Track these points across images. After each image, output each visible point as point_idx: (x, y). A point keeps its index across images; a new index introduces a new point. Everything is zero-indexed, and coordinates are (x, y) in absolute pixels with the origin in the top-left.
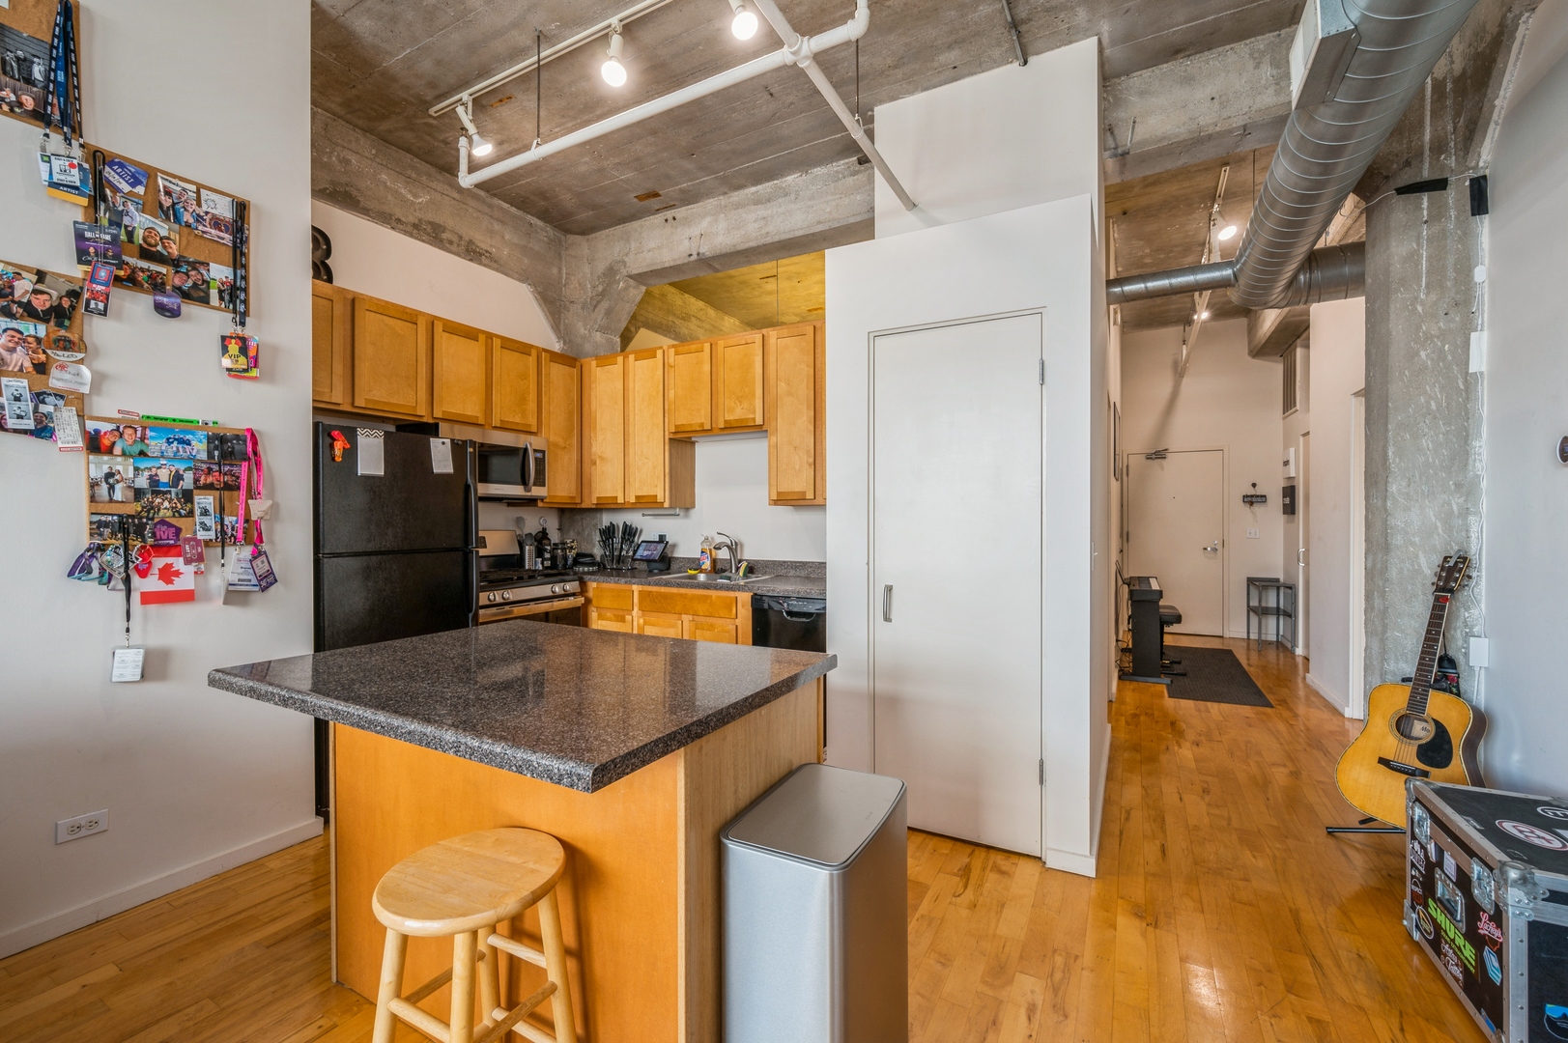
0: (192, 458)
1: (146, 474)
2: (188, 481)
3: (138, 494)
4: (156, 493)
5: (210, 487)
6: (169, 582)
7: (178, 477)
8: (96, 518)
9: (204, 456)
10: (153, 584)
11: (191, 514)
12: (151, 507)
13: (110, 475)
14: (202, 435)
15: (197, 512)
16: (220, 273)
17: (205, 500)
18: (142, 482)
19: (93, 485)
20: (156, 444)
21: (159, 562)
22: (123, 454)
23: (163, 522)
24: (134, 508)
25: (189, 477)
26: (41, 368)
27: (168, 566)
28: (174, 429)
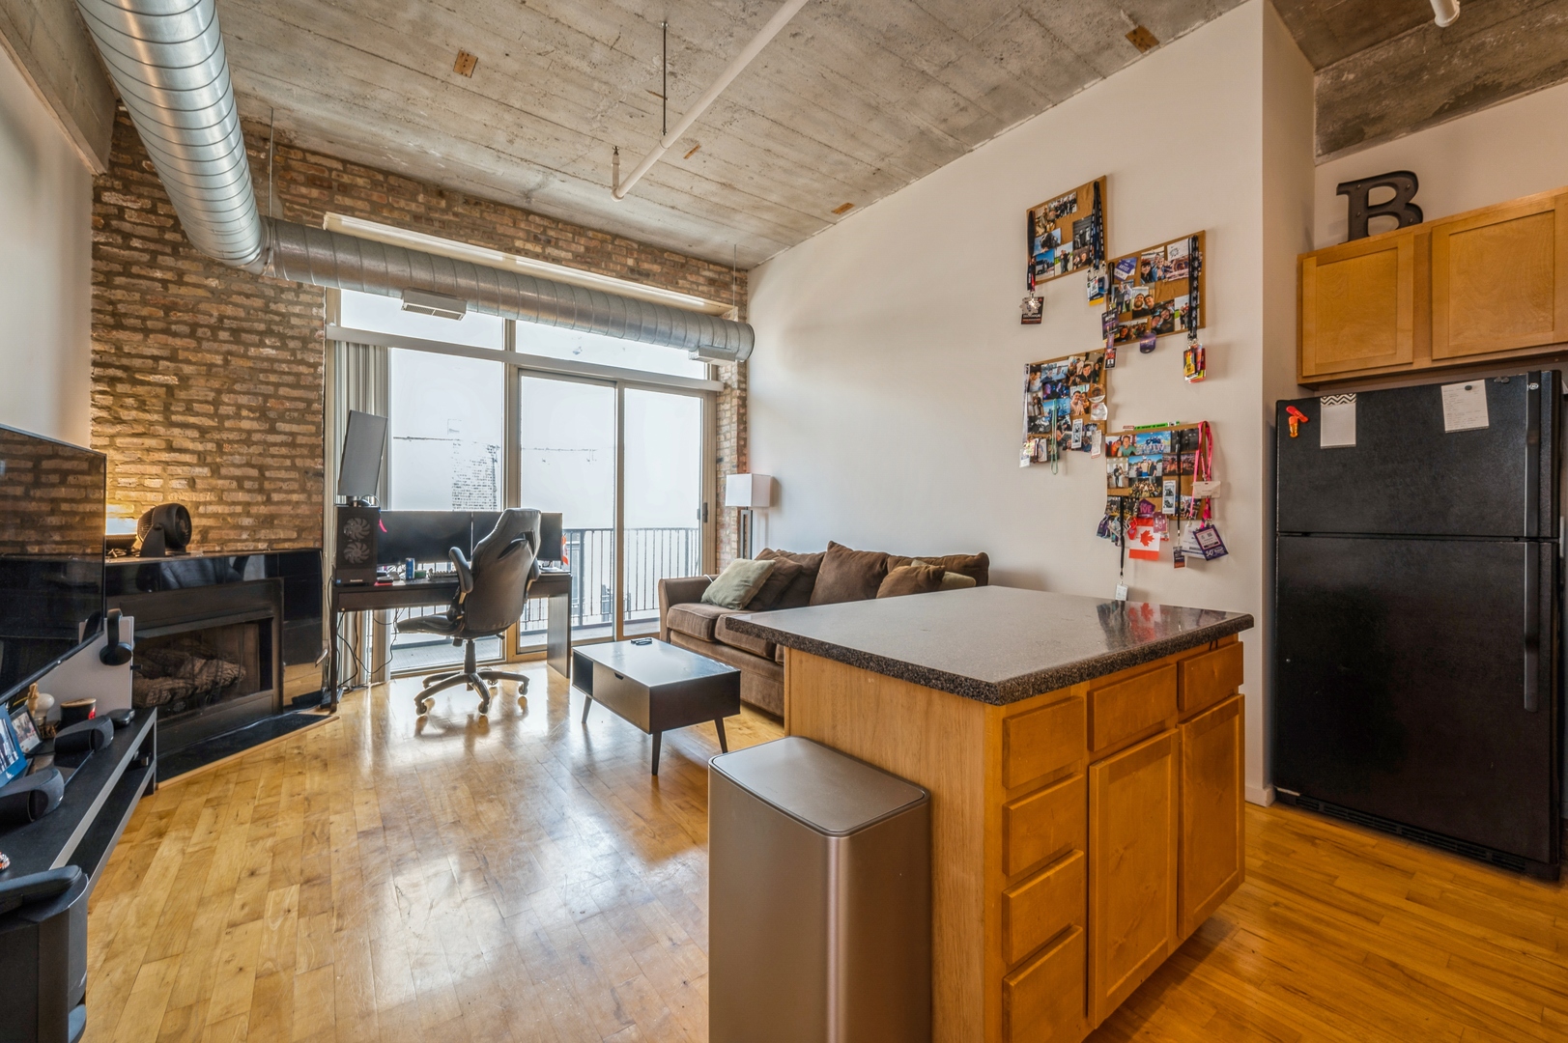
0: (1161, 453)
1: (1135, 467)
2: (1158, 472)
3: (1131, 481)
4: (1140, 481)
5: (1172, 474)
6: (1146, 544)
7: (1153, 468)
8: (1110, 498)
9: (1168, 450)
10: (1136, 544)
11: (1161, 495)
12: (1138, 491)
13: (1116, 470)
14: (1167, 434)
15: (1164, 493)
17: (1170, 484)
18: (1133, 474)
19: (1109, 477)
20: (1141, 444)
21: (1142, 529)
22: (1123, 456)
23: (1144, 501)
24: (1128, 491)
25: (1159, 466)
26: (1087, 411)
27: (1147, 533)
28: (1151, 433)
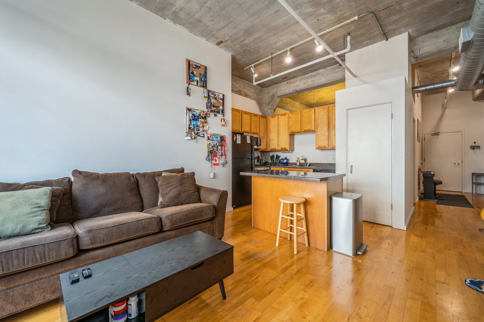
0: (218, 141)
1: (213, 143)
2: (217, 145)
3: (212, 146)
4: (214, 146)
5: (220, 146)
6: (216, 162)
7: (217, 144)
8: (208, 150)
9: (219, 140)
10: (214, 162)
11: (218, 150)
12: (214, 149)
13: (210, 143)
14: (219, 136)
15: (219, 150)
16: (221, 108)
17: (219, 148)
18: (213, 145)
19: (208, 145)
20: (214, 138)
21: (215, 158)
22: (211, 140)
23: (215, 152)
24: (212, 149)
25: (218, 143)
26: (203, 126)
27: (216, 159)
28: (216, 135)
